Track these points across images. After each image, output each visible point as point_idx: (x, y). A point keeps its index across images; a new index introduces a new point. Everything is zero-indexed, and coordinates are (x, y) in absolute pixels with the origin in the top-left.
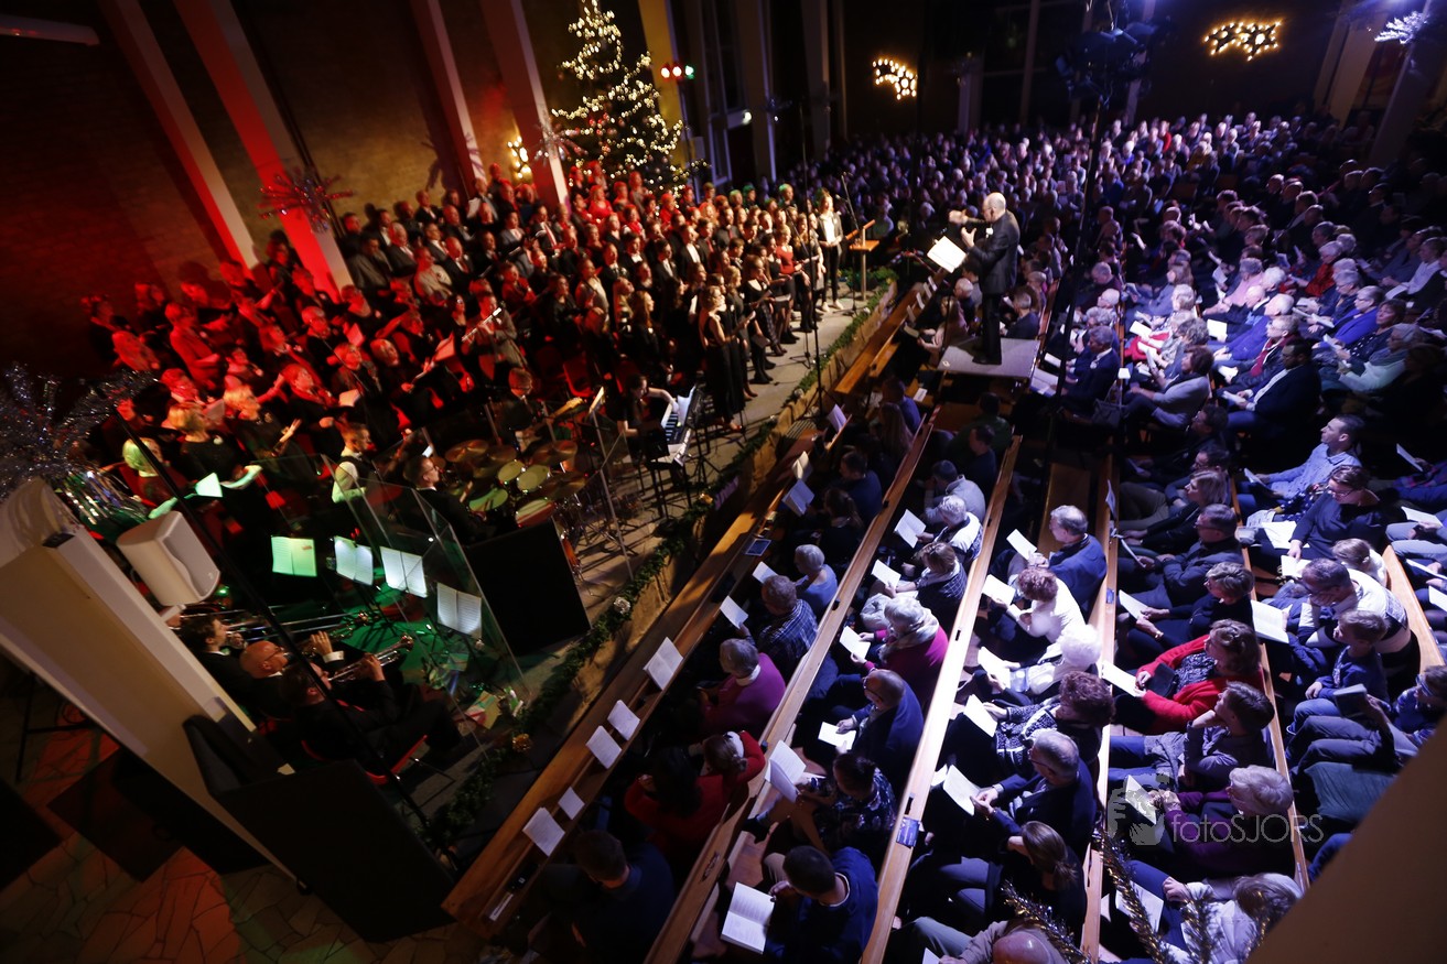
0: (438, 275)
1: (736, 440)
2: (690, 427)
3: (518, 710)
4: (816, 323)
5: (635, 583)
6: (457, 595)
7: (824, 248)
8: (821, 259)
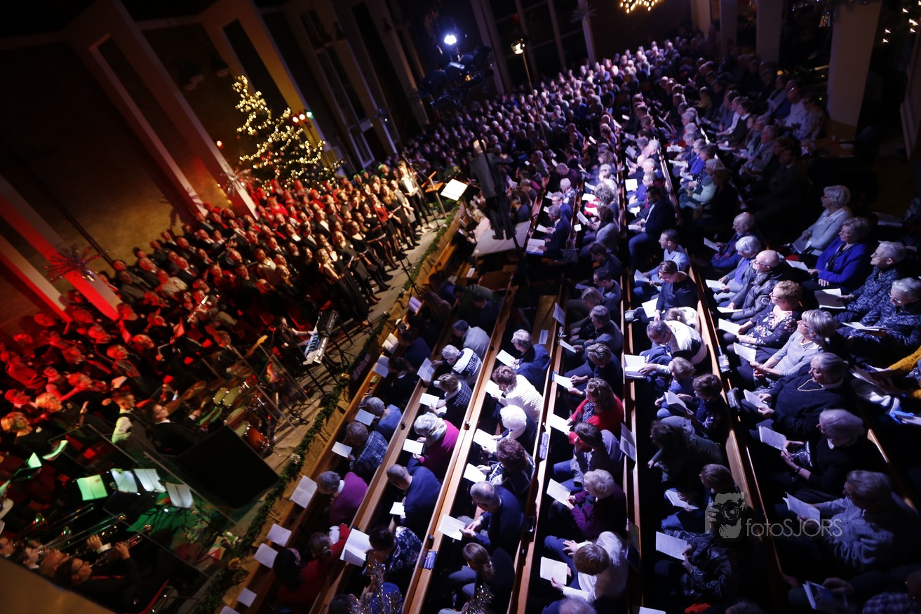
0: (175, 283)
1: (368, 332)
2: (325, 336)
3: (234, 543)
4: (417, 242)
5: (303, 442)
6: (176, 487)
7: (408, 197)
8: (406, 204)
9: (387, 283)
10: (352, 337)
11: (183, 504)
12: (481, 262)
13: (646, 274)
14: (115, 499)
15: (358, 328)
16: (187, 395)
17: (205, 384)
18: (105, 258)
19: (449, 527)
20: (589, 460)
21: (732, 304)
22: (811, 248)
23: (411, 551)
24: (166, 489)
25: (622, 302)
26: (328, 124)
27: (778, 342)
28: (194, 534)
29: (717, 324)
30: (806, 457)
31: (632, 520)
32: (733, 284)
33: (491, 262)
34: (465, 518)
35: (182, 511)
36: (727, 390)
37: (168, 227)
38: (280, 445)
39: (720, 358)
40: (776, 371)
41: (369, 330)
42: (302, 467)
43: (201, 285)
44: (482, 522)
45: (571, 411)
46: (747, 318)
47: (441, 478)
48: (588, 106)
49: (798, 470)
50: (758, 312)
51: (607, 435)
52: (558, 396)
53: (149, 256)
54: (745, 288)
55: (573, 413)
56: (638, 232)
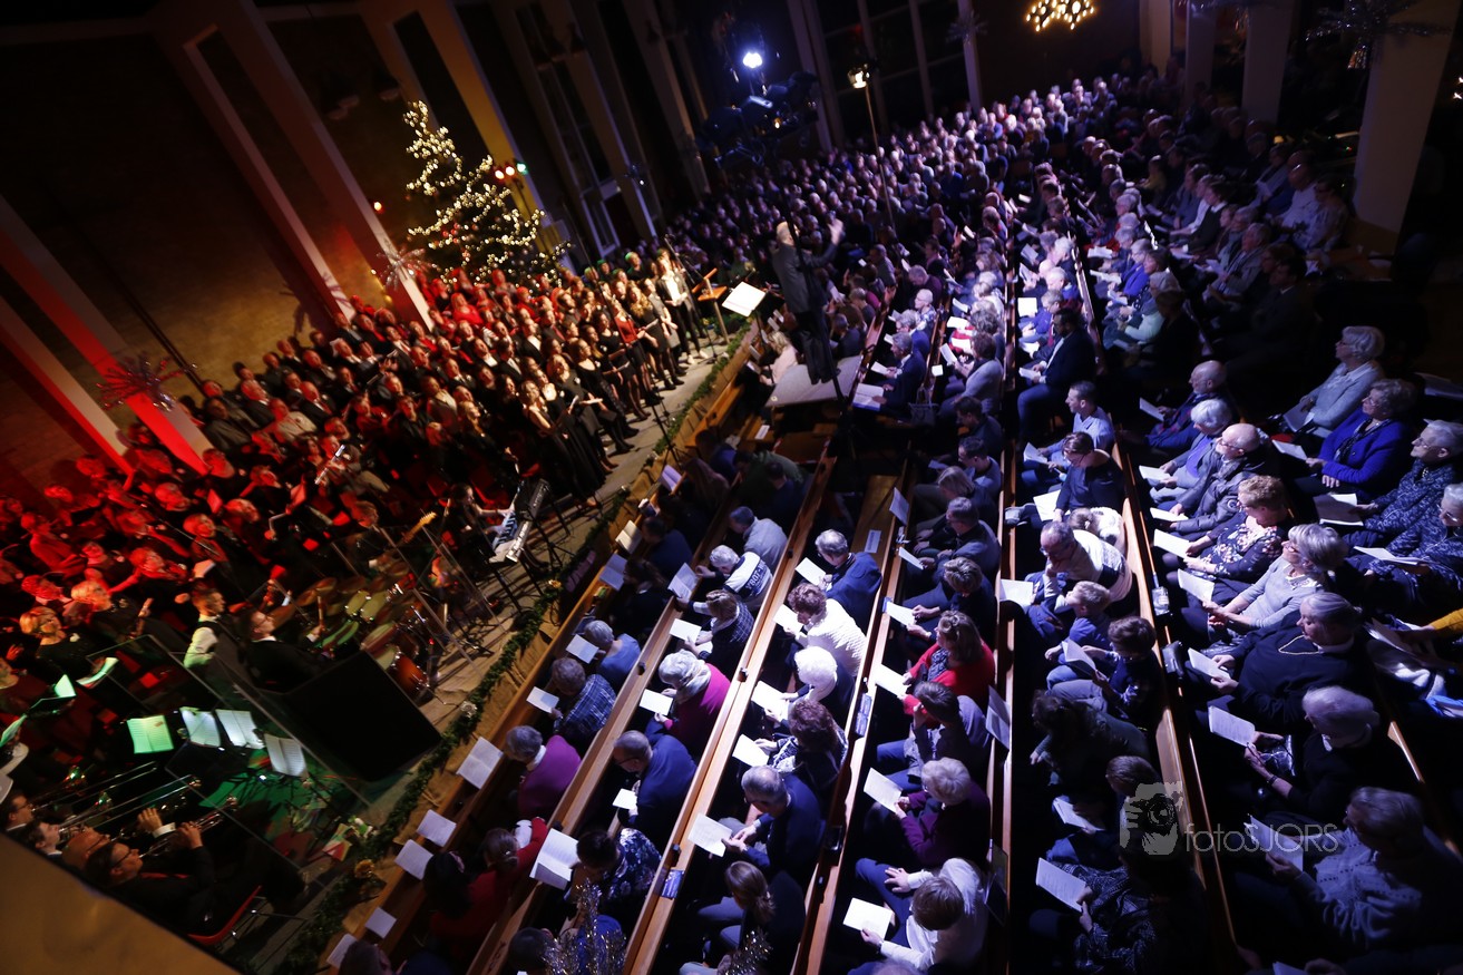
0: (298, 421)
1: (595, 516)
2: (527, 520)
3: (365, 836)
4: (680, 379)
5: (483, 684)
6: (280, 742)
7: (670, 308)
8: (667, 319)
9: (628, 441)
10: (569, 523)
11: (289, 769)
12: (779, 416)
13: (1043, 450)
14: (184, 755)
15: (580, 510)
16: (305, 599)
17: (334, 583)
18: (188, 375)
19: (705, 834)
20: (935, 741)
21: (1178, 506)
22: (1313, 424)
23: (644, 867)
24: (265, 743)
25: (1002, 493)
26: (550, 184)
27: (1250, 571)
28: (305, 818)
29: (1151, 539)
30: (1286, 760)
31: (998, 842)
32: (1183, 475)
33: (797, 416)
34: (731, 821)
35: (287, 779)
36: (1163, 645)
37: (290, 333)
38: (446, 687)
39: (1155, 591)
40: (1244, 618)
41: (597, 514)
42: (479, 724)
43: (337, 426)
44: (758, 829)
45: (909, 662)
46: (1203, 530)
47: (697, 754)
48: (964, 176)
49: (1272, 781)
50: (1220, 522)
51: (966, 705)
52: (891, 637)
53: (258, 378)
54: (1203, 483)
55: (913, 665)
56: (1035, 383)
